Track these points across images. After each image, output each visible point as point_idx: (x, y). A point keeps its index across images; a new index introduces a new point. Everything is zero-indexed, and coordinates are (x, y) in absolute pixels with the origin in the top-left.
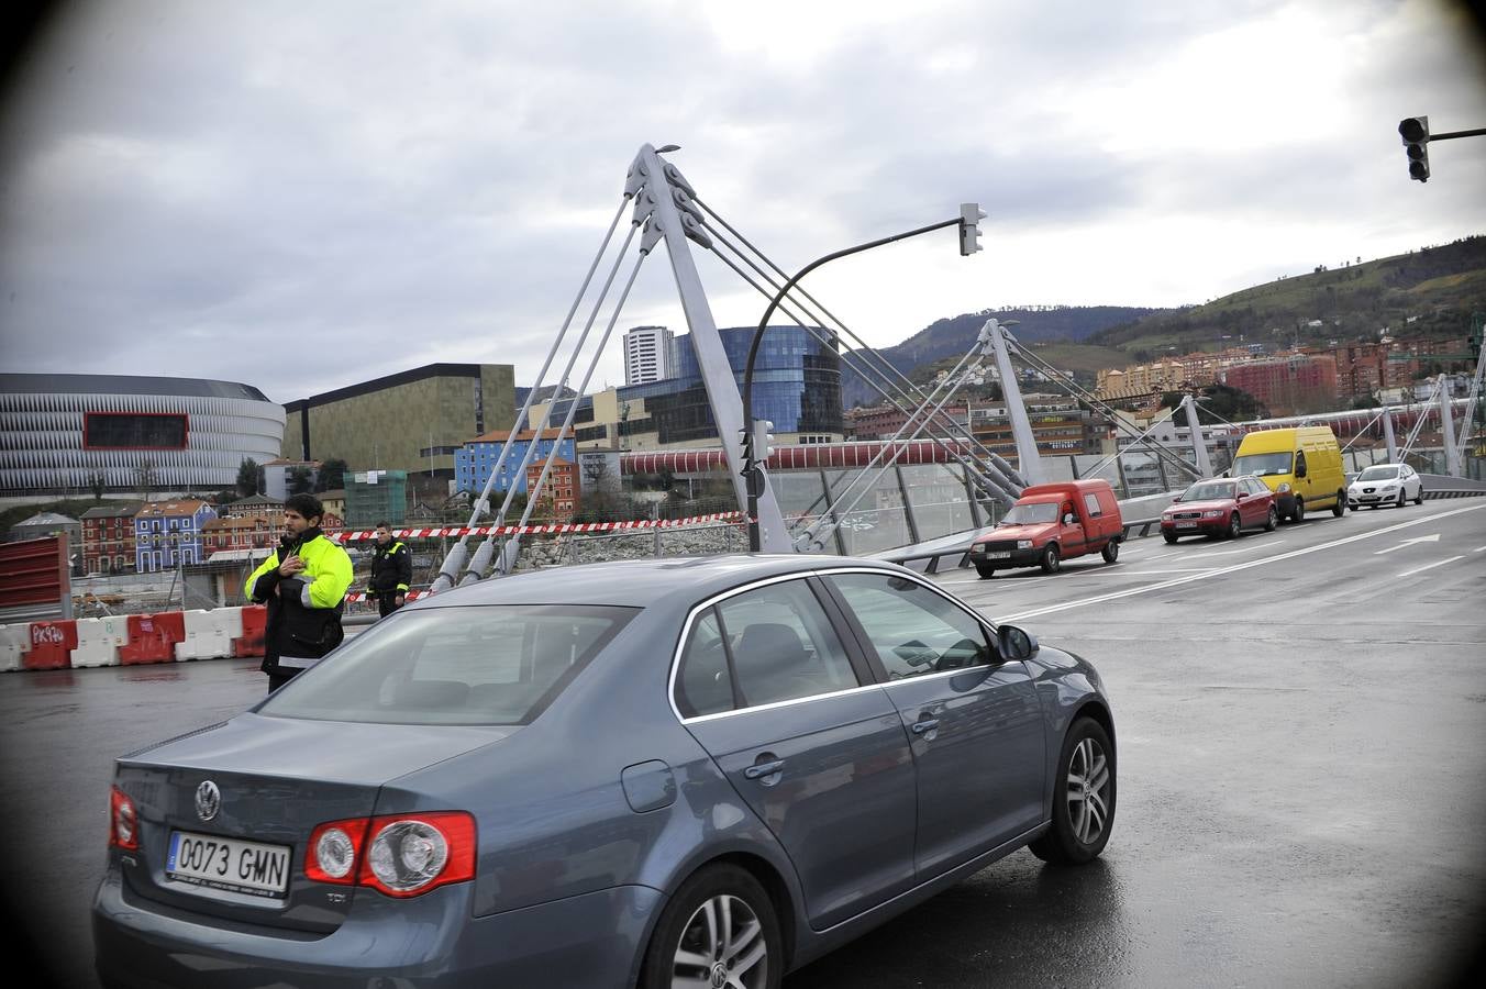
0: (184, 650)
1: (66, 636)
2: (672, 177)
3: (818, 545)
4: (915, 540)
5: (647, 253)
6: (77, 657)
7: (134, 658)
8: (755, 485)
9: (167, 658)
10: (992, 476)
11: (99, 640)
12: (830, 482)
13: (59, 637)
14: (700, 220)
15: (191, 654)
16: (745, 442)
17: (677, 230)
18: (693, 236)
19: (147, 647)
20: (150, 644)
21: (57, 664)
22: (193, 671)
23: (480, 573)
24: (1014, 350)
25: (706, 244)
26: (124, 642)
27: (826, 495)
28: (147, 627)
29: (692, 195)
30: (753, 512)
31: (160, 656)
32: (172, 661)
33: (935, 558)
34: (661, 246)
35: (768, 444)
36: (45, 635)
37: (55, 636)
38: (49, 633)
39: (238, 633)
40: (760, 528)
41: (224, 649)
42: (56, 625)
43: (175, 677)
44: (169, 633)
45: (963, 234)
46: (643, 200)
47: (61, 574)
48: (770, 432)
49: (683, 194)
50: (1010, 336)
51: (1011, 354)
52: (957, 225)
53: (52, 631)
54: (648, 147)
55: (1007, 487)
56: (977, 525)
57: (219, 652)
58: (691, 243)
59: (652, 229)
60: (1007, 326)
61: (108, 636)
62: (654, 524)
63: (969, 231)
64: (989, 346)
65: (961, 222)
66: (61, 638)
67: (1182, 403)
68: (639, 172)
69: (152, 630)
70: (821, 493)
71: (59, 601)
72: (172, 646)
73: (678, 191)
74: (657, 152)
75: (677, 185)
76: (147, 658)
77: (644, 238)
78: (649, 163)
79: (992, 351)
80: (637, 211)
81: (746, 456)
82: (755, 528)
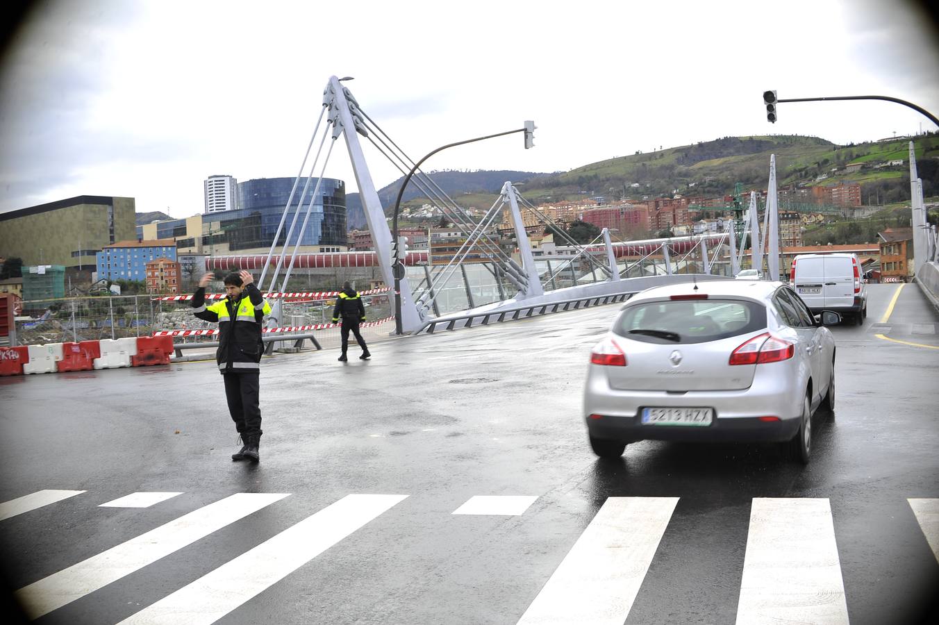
0: (100, 363)
1: (21, 355)
2: (347, 95)
3: (426, 308)
4: (472, 306)
5: (336, 138)
6: (28, 368)
7: (68, 368)
8: (398, 272)
9: (90, 367)
10: (510, 271)
11: (44, 356)
12: (432, 276)
13: (16, 356)
14: (362, 121)
15: (105, 365)
16: (394, 249)
17: (350, 126)
18: (358, 130)
19: (76, 362)
20: (78, 360)
21: (15, 372)
22: (105, 374)
23: (277, 318)
24: (519, 199)
25: (365, 134)
26: (61, 359)
27: (428, 278)
28: (76, 349)
29: (357, 106)
30: (397, 288)
31: (85, 366)
32: (93, 369)
33: (487, 316)
34: (342, 136)
35: (405, 253)
36: (6, 355)
37: (13, 356)
38: (9, 354)
39: (134, 352)
40: (401, 297)
41: (126, 361)
42: (14, 349)
43: (94, 377)
44: (90, 353)
45: (526, 137)
46: (333, 108)
47: (9, 319)
48: (406, 243)
50: (517, 192)
52: (523, 132)
53: (11, 353)
54: (333, 78)
55: (517, 278)
56: (502, 298)
57: (123, 364)
58: (358, 133)
59: (338, 124)
60: (515, 186)
61: (50, 354)
63: (529, 135)
64: (507, 198)
65: (525, 130)
66: (17, 357)
67: (602, 232)
68: (330, 91)
69: (79, 351)
70: (424, 277)
71: (7, 335)
72: (92, 360)
73: (351, 103)
74: (340, 80)
75: (349, 99)
76: (77, 368)
77: (334, 130)
78: (336, 87)
79: (508, 200)
80: (330, 114)
81: (395, 256)
82: (398, 297)
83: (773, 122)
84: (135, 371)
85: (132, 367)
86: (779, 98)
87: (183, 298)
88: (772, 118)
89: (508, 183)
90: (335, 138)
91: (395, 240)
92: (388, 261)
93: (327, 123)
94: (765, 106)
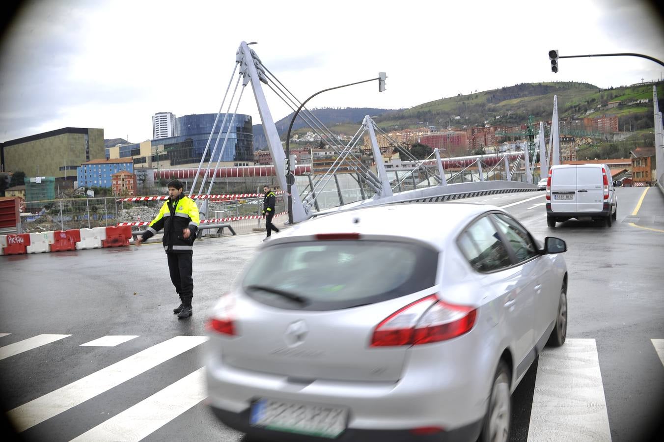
0: (80, 245)
1: (24, 240)
3: (310, 205)
4: (342, 204)
6: (30, 249)
7: (58, 249)
8: (290, 180)
9: (73, 248)
10: (369, 179)
11: (41, 241)
12: (314, 182)
13: (21, 240)
15: (84, 246)
16: (287, 163)
17: (255, 77)
18: (261, 79)
19: (63, 244)
20: (65, 243)
21: (21, 252)
22: (84, 253)
23: (204, 213)
24: (375, 128)
25: (266, 83)
26: (53, 242)
27: (311, 184)
28: (63, 236)
29: (260, 62)
30: (289, 191)
31: (70, 248)
32: (75, 250)
34: (249, 84)
35: (295, 166)
36: (14, 240)
37: (19, 240)
38: (16, 239)
39: (104, 237)
40: (292, 197)
41: (98, 244)
42: (20, 236)
43: (76, 255)
44: (73, 238)
45: (380, 84)
46: (243, 64)
47: (16, 214)
48: (295, 159)
49: (258, 63)
50: (374, 123)
51: (374, 130)
53: (18, 239)
54: (243, 43)
55: (374, 184)
56: (363, 198)
57: (96, 246)
58: (261, 83)
59: (247, 76)
60: (372, 119)
61: (45, 239)
62: (257, 195)
64: (367, 127)
65: (379, 79)
66: (22, 241)
67: (434, 151)
68: (241, 52)
69: (65, 237)
70: (308, 183)
71: (15, 226)
72: (75, 243)
74: (248, 44)
75: (254, 58)
76: (64, 249)
77: (244, 80)
78: (244, 49)
79: (368, 129)
80: (241, 68)
81: (288, 169)
82: (290, 197)
83: (556, 72)
84: (106, 251)
85: (103, 248)
86: (559, 56)
87: (138, 199)
88: (555, 69)
89: (367, 117)
90: (245, 85)
91: (288, 157)
92: (283, 172)
93: (239, 75)
94: (550, 61)
